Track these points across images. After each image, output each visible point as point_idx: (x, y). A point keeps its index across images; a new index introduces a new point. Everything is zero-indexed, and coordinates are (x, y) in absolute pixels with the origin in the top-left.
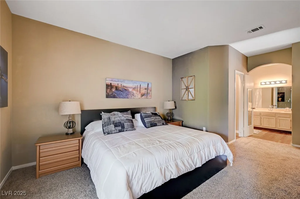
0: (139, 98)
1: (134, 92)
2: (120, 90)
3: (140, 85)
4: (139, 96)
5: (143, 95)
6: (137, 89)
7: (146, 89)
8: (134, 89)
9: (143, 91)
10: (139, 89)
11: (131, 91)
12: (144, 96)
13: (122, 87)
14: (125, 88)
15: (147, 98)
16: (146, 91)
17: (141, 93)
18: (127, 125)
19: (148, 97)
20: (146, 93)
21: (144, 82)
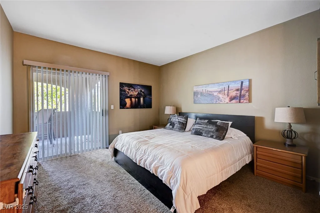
0: (227, 103)
1: (221, 96)
2: (205, 96)
3: (229, 86)
4: (227, 100)
5: (232, 99)
6: (223, 92)
7: (237, 90)
8: (220, 92)
9: (233, 94)
10: (226, 92)
11: (216, 94)
12: (234, 100)
13: (207, 92)
14: (209, 93)
15: (240, 102)
16: (238, 92)
17: (230, 96)
18: (177, 126)
19: (242, 101)
20: (239, 95)
21: (235, 82)
